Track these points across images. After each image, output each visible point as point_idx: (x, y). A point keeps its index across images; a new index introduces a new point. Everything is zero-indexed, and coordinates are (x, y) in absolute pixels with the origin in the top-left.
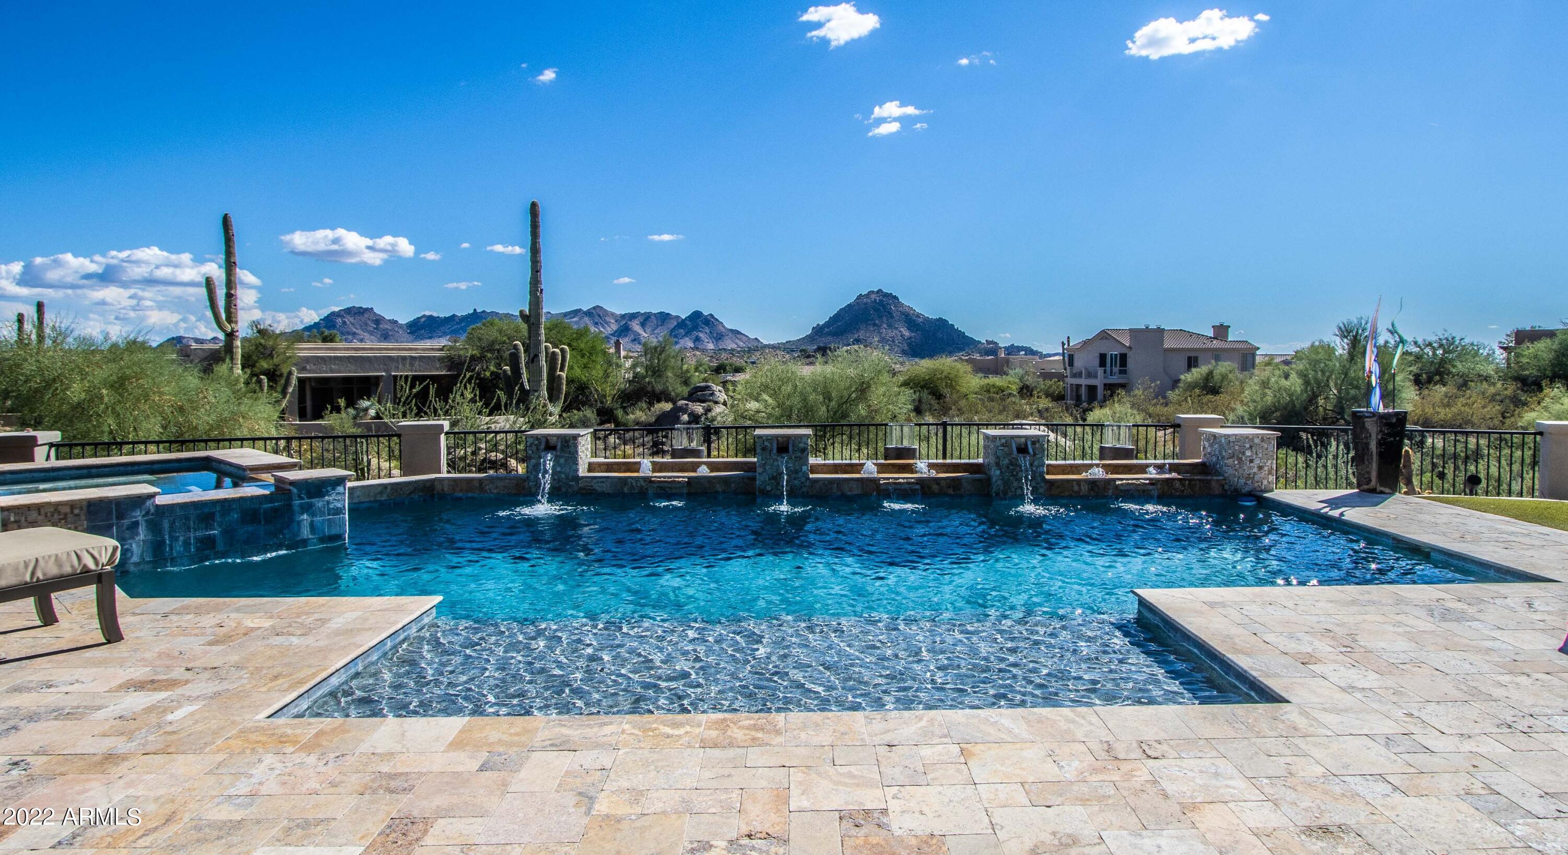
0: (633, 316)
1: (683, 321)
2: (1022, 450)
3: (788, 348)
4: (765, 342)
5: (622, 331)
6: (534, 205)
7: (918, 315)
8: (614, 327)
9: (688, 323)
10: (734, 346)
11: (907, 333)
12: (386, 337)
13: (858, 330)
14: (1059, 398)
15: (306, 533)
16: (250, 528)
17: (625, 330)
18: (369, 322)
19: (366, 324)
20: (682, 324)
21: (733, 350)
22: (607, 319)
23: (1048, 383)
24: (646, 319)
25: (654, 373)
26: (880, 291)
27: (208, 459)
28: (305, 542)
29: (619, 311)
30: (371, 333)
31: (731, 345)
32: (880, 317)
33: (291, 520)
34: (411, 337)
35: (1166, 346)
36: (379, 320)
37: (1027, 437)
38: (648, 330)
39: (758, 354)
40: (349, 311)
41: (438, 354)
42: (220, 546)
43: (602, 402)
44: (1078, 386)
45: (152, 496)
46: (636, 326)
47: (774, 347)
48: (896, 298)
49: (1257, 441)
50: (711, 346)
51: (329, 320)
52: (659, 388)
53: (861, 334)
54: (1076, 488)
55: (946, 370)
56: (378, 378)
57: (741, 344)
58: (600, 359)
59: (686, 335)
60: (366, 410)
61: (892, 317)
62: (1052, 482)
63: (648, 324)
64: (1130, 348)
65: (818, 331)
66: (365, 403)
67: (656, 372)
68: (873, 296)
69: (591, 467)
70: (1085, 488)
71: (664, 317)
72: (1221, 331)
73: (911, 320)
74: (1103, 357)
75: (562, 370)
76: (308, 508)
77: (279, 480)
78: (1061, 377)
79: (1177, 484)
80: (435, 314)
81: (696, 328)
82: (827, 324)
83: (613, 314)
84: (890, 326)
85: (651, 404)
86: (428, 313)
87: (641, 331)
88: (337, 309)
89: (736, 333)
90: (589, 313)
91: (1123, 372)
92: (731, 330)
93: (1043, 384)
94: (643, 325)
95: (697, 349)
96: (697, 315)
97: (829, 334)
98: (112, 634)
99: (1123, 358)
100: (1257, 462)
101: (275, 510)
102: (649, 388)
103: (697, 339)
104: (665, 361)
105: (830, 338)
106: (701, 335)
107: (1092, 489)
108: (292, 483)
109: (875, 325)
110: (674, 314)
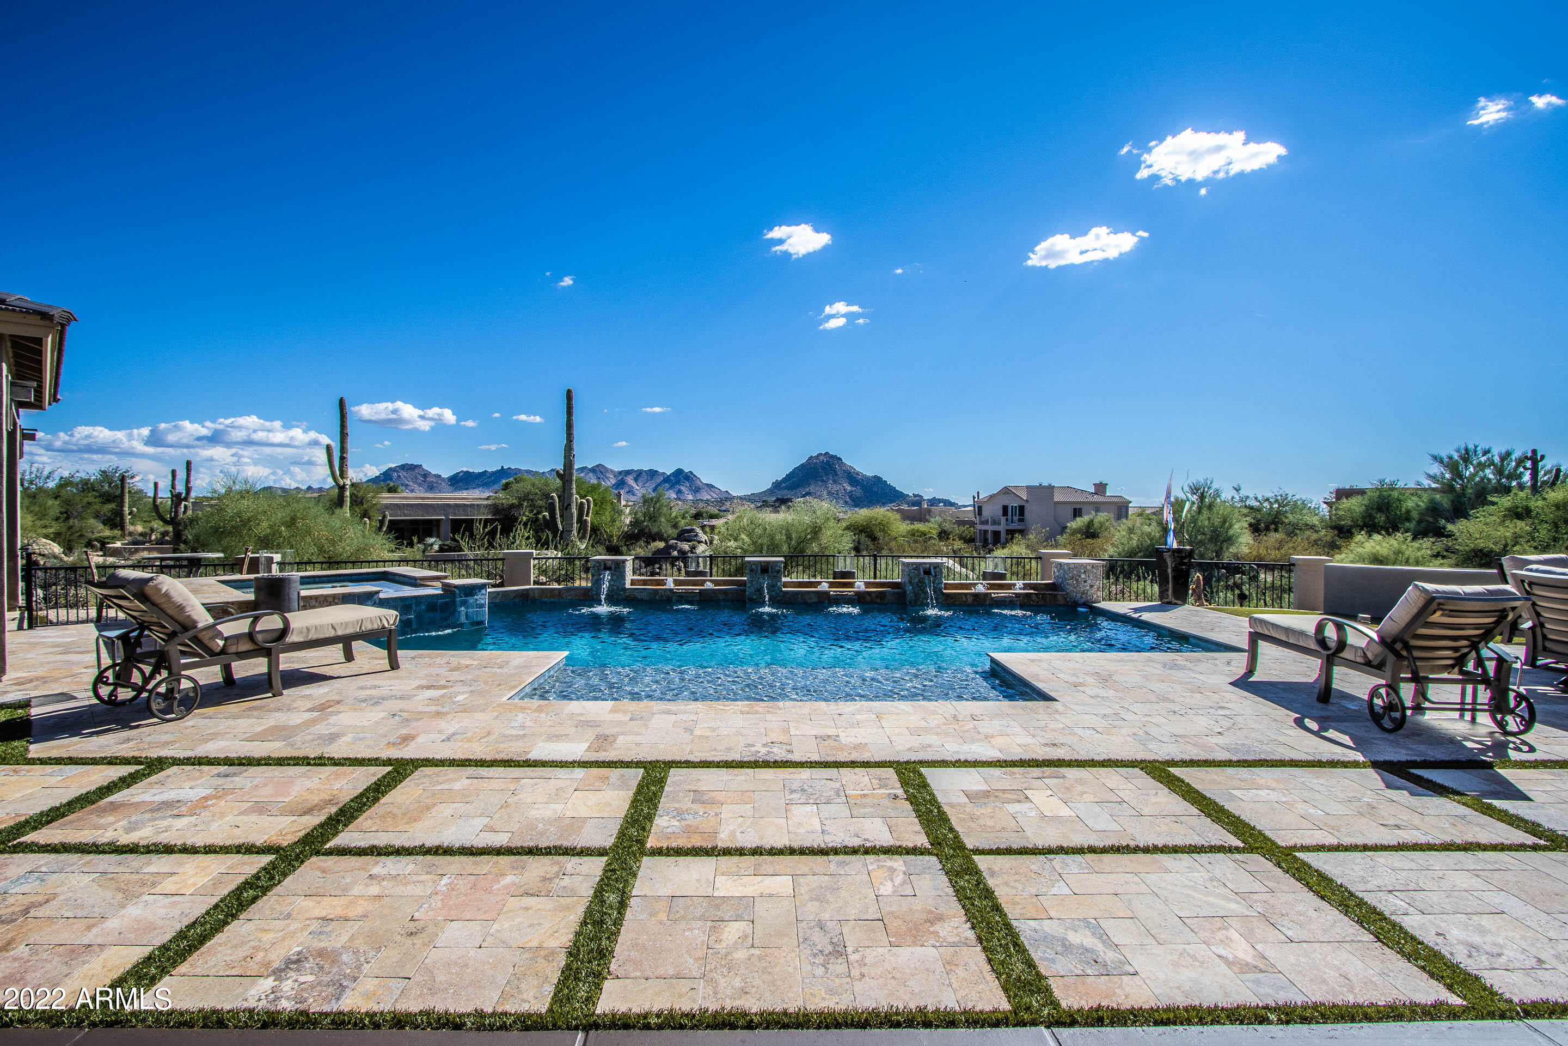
0: (628, 472)
1: (669, 476)
2: (927, 572)
3: (750, 499)
4: (734, 494)
5: (619, 485)
6: (569, 392)
7: (858, 474)
8: (613, 481)
9: (672, 478)
10: (709, 497)
11: (849, 488)
12: (431, 488)
13: (809, 485)
14: (969, 540)
15: (463, 619)
16: (432, 615)
17: (621, 484)
18: (419, 476)
19: (416, 478)
20: (667, 479)
21: (708, 500)
22: (608, 475)
23: (962, 528)
24: (638, 475)
25: (650, 518)
26: (827, 453)
27: (385, 573)
28: (461, 625)
29: (617, 469)
30: (420, 485)
31: (705, 496)
32: (827, 474)
33: (455, 611)
34: (452, 488)
35: (1056, 499)
36: (426, 475)
37: (930, 564)
38: (640, 484)
39: (728, 504)
40: (403, 467)
41: (485, 502)
42: (414, 626)
43: (610, 541)
44: (986, 532)
45: (378, 592)
46: (630, 480)
47: (741, 498)
48: (840, 459)
49: (1089, 568)
50: (690, 497)
51: (387, 475)
52: (654, 530)
53: (812, 489)
54: (964, 599)
55: (880, 517)
56: (439, 521)
57: (715, 495)
58: (609, 508)
59: (671, 488)
60: (432, 545)
61: (837, 475)
62: (948, 595)
63: (640, 479)
64: (1027, 501)
65: (777, 485)
66: (431, 540)
67: (653, 518)
68: (821, 458)
69: (633, 582)
70: (970, 599)
71: (653, 473)
72: (1101, 488)
73: (852, 477)
74: (1005, 508)
75: (587, 515)
76: (464, 603)
77: (444, 585)
78: (972, 524)
79: (1034, 597)
80: (471, 470)
81: (678, 482)
82: (784, 480)
83: (612, 471)
84: (835, 482)
85: (648, 543)
86: (465, 469)
87: (634, 485)
88: (393, 466)
89: (710, 486)
90: (593, 470)
91: (1021, 520)
92: (707, 485)
93: (957, 530)
94: (636, 480)
95: (679, 499)
96: (679, 472)
97: (786, 488)
98: (394, 665)
99: (1022, 508)
100: (1089, 582)
101: (446, 603)
102: (647, 531)
103: (680, 492)
104: (659, 509)
105: (786, 492)
106: (683, 488)
107: (975, 600)
108: (456, 587)
109: (823, 481)
110: (661, 471)
